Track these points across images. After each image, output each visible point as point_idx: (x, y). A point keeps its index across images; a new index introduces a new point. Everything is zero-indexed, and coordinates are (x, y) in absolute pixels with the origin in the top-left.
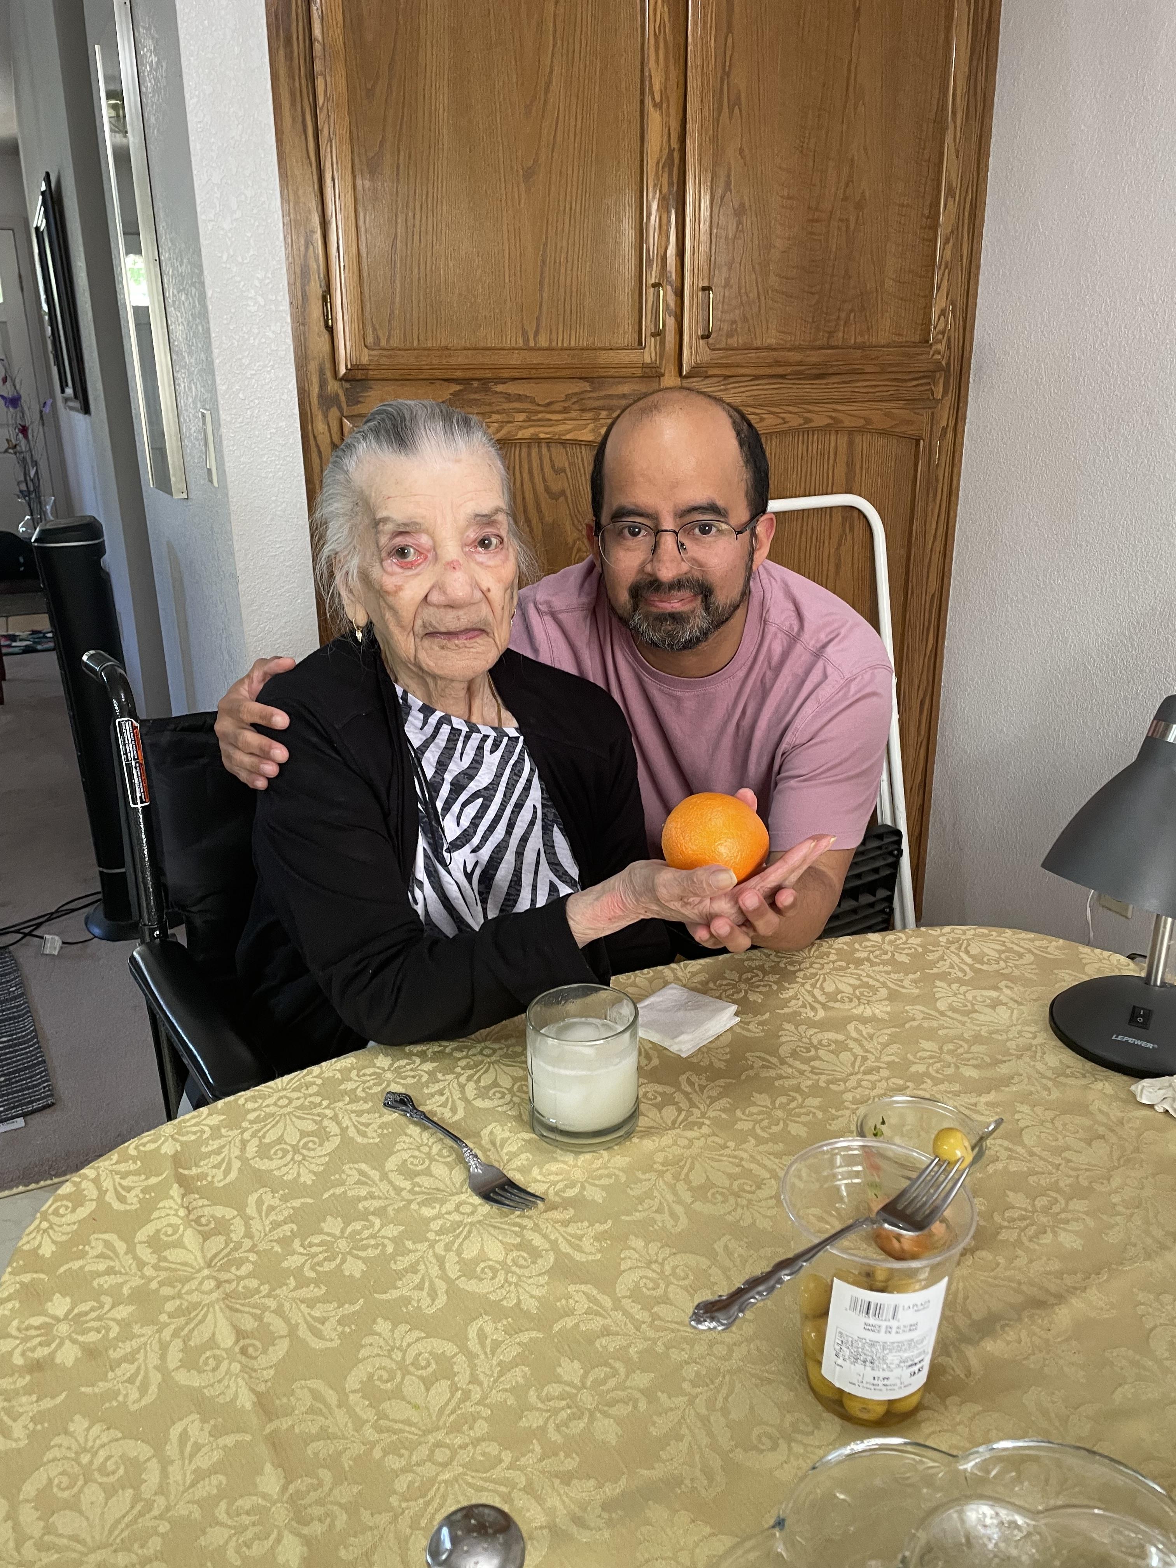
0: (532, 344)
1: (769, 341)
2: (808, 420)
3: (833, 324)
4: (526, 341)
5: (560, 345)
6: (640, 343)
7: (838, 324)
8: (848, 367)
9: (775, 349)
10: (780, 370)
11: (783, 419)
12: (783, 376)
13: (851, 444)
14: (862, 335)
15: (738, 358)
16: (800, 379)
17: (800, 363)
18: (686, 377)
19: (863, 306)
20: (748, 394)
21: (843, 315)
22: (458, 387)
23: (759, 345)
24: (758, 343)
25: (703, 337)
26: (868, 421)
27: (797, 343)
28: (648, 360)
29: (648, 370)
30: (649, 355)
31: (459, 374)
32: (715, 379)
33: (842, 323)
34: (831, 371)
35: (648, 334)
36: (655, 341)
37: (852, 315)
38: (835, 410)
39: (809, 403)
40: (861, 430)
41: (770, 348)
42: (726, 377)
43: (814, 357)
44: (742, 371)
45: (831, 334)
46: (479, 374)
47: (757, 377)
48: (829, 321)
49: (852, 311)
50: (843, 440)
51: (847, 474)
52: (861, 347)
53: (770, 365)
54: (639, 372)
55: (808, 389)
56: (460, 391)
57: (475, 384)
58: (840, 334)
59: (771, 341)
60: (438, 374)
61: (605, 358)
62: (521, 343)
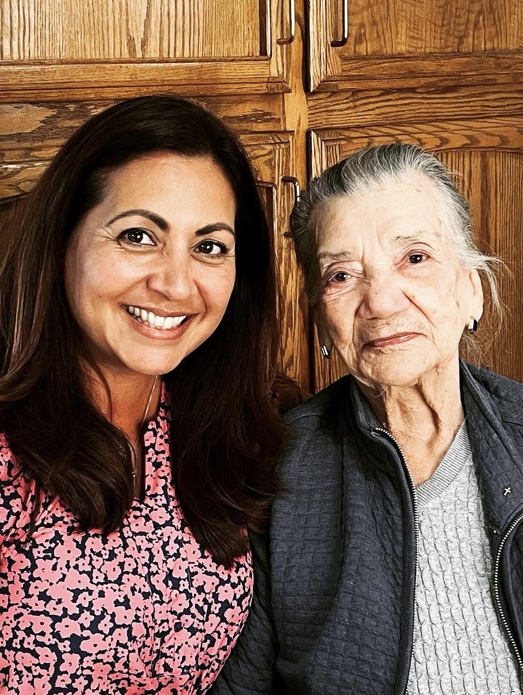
0: (139, 55)
1: (399, 49)
2: (444, 141)
3: (463, 28)
4: (132, 50)
5: (172, 55)
6: (263, 51)
7: (467, 29)
8: (481, 78)
9: (407, 58)
10: (412, 83)
11: (419, 140)
12: (413, 90)
13: (485, 168)
14: (492, 40)
15: (368, 70)
16: (429, 93)
17: (434, 75)
18: (314, 93)
19: (491, 7)
20: (378, 111)
21: (473, 17)
22: (51, 113)
23: (389, 52)
24: (388, 50)
25: (335, 44)
26: (504, 140)
27: (428, 50)
28: (274, 73)
29: (274, 85)
30: (275, 68)
31: (54, 95)
32: (344, 95)
33: (471, 26)
34: (464, 82)
35: (274, 41)
36: (282, 50)
37: (481, 18)
38: (470, 128)
39: (443, 121)
40: (495, 150)
41: (401, 57)
42: (355, 92)
43: (449, 66)
44: (374, 84)
45: (461, 40)
46: (78, 95)
47: (387, 92)
48: (459, 24)
49: (481, 12)
50: (477, 162)
51: (482, 201)
52: (493, 53)
53: (404, 77)
54: (264, 89)
55: (442, 105)
56: (53, 117)
57: (72, 107)
58: (471, 40)
59: (402, 48)
60: (29, 95)
61: (227, 71)
62: (126, 55)
